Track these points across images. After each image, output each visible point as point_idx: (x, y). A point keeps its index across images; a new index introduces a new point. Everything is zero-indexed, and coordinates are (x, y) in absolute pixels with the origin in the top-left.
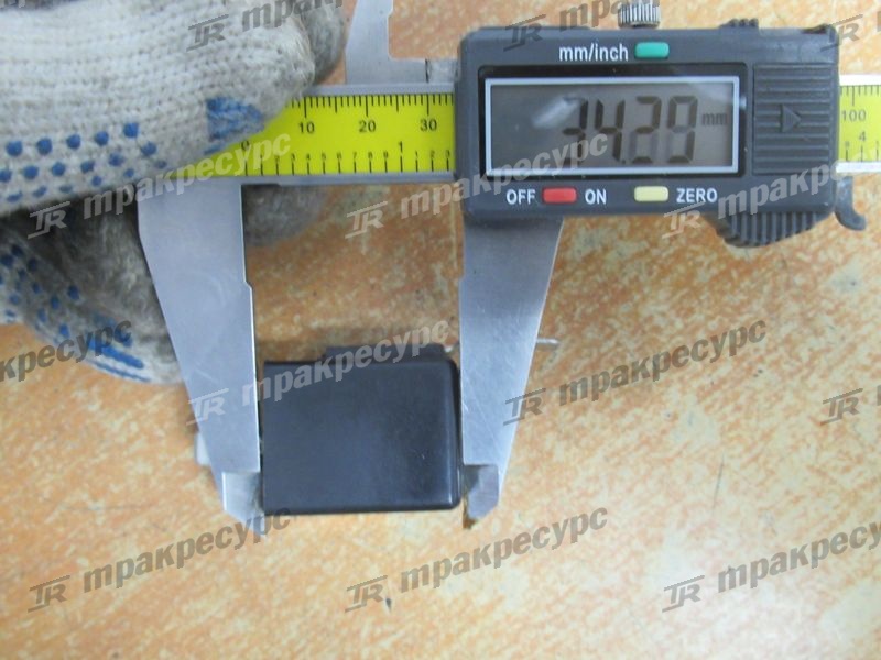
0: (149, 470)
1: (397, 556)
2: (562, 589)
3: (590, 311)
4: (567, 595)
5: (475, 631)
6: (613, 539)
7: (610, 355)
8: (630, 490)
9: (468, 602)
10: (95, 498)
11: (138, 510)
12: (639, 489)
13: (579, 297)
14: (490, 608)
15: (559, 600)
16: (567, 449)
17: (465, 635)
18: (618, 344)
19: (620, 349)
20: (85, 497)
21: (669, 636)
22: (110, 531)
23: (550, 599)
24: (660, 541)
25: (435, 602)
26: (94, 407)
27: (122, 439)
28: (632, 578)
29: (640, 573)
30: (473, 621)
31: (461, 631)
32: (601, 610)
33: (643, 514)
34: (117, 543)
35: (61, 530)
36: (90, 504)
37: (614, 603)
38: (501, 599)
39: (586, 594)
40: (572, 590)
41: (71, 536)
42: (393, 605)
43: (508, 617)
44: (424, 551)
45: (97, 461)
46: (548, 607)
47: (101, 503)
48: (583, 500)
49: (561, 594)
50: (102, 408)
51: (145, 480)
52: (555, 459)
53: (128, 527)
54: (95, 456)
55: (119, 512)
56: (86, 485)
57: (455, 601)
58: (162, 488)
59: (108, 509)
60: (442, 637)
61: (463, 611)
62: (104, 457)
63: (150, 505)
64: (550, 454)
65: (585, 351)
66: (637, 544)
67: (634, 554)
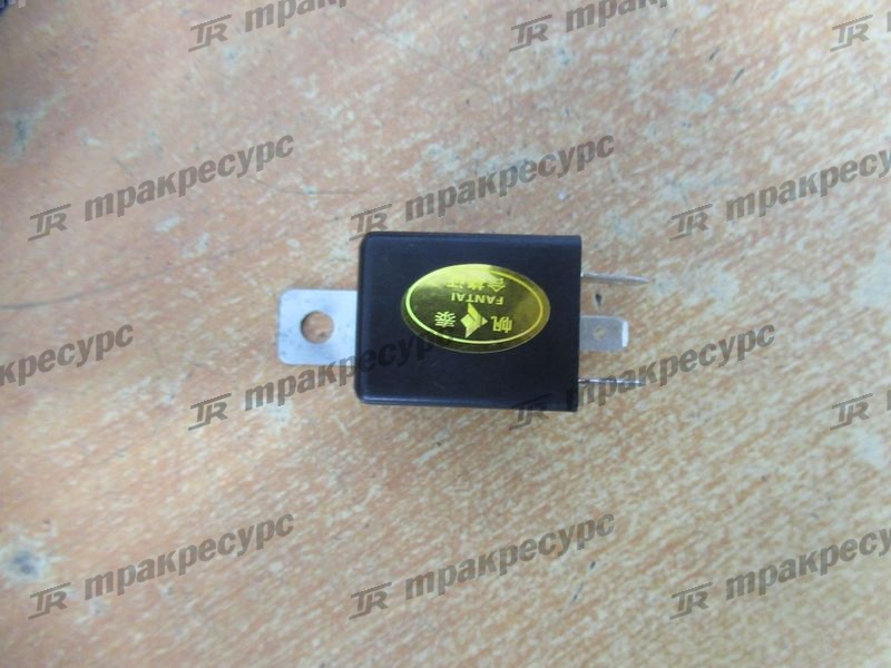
0: (364, 158)
1: (609, 254)
2: (772, 296)
3: (814, 33)
4: (775, 302)
5: (684, 330)
6: (825, 252)
7: (832, 77)
8: (844, 206)
9: (678, 303)
10: (307, 181)
11: (351, 196)
12: (853, 206)
13: (804, 19)
14: (699, 309)
15: (767, 307)
16: (784, 163)
17: (673, 334)
18: (840, 67)
19: (841, 72)
20: (298, 180)
21: (875, 348)
22: (322, 215)
23: (759, 305)
24: (872, 255)
25: (645, 300)
26: (311, 95)
27: (339, 127)
28: (841, 289)
29: (850, 286)
30: (681, 321)
31: (669, 330)
32: (810, 318)
33: (856, 230)
34: (328, 226)
35: (272, 212)
36: (303, 187)
37: (823, 312)
38: (710, 302)
39: (795, 303)
40: (781, 297)
41: (282, 217)
42: (603, 301)
43: (718, 318)
44: (636, 252)
45: (311, 146)
46: (757, 313)
47: (314, 188)
48: (797, 213)
49: (771, 301)
50: (319, 95)
51: (358, 167)
52: (770, 172)
53: (340, 211)
54: (310, 142)
55: (332, 197)
56: (300, 169)
57: (665, 300)
58: (376, 175)
59: (321, 192)
60: (650, 334)
61: (672, 310)
62: (318, 143)
63: (364, 191)
64: (767, 166)
65: (807, 72)
66: (848, 258)
67: (845, 267)
